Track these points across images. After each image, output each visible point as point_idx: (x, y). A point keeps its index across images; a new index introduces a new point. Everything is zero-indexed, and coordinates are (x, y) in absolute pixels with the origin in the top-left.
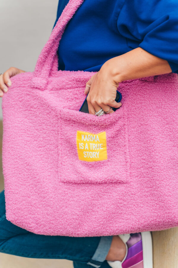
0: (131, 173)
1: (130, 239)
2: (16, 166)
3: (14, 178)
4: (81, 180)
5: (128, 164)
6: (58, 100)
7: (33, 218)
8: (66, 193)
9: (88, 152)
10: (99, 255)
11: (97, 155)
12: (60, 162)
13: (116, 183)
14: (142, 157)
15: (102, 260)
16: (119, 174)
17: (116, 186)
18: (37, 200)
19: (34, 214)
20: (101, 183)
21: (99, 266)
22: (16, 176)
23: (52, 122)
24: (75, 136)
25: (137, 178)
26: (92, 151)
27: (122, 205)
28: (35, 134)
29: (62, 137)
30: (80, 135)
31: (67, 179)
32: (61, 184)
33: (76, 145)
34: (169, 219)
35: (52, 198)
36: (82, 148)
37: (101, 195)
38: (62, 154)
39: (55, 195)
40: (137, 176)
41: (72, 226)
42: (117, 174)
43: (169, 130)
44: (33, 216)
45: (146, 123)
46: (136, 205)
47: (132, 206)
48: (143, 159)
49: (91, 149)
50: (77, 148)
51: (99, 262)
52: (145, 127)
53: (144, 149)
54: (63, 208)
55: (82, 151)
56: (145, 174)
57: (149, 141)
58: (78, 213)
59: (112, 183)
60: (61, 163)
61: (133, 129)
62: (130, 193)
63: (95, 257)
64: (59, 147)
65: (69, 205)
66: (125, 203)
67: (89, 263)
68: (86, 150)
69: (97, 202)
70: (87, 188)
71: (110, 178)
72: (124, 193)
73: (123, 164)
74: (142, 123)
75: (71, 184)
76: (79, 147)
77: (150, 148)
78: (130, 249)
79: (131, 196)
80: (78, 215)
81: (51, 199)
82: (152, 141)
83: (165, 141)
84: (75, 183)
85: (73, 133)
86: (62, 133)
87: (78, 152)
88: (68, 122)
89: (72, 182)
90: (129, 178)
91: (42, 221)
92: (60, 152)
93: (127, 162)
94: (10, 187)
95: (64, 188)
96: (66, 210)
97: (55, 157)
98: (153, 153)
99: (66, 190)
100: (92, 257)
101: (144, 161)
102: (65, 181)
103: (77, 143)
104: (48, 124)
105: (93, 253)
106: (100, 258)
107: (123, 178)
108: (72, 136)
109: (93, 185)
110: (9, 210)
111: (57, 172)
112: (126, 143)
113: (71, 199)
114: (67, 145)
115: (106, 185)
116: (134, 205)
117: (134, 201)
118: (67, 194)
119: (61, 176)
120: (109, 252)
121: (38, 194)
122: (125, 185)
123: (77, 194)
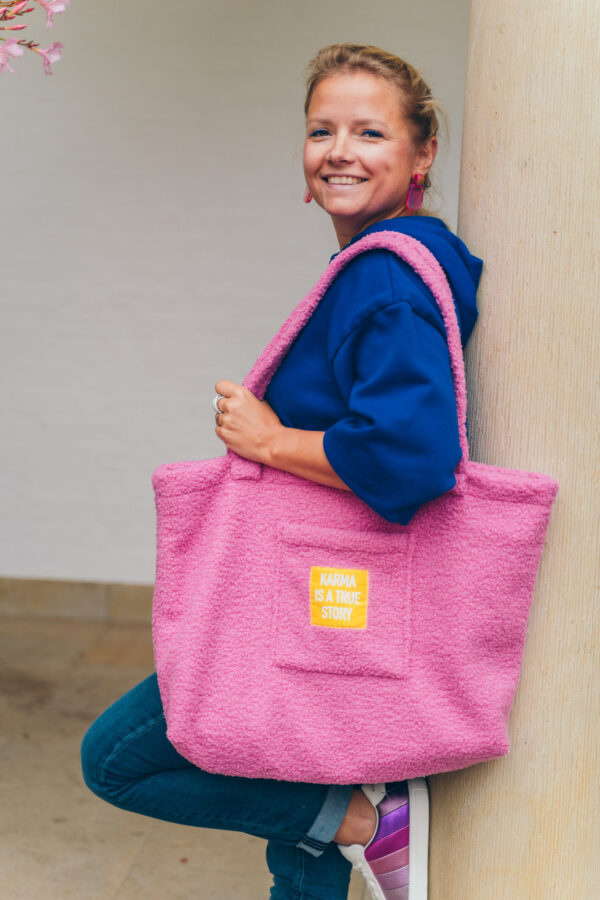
0: (411, 660)
1: (384, 800)
2: (194, 636)
3: (188, 660)
4: (314, 665)
5: (407, 644)
6: (282, 505)
7: (217, 737)
8: (285, 687)
9: (330, 608)
10: (322, 829)
11: (346, 615)
12: (275, 627)
13: (381, 677)
14: (434, 634)
15: (326, 838)
16: (390, 660)
17: (381, 683)
18: (226, 701)
20: (351, 673)
21: (321, 853)
22: (194, 655)
23: (266, 549)
24: (308, 576)
25: (422, 671)
26: (340, 605)
27: (391, 720)
29: (283, 579)
31: (287, 660)
32: (274, 669)
33: (308, 593)
34: (484, 748)
35: (256, 696)
36: (321, 600)
37: (349, 699)
38: (279, 611)
39: (262, 691)
40: (423, 668)
41: (293, 753)
42: (386, 660)
43: (489, 588)
44: (217, 733)
45: (447, 573)
46: (420, 723)
47: (412, 723)
48: (434, 637)
49: (338, 601)
50: (310, 600)
51: (321, 842)
52: (444, 578)
53: (439, 618)
54: (278, 716)
55: (319, 605)
56: (437, 666)
57: (448, 607)
58: (307, 730)
59: (373, 676)
60: (277, 629)
61: (421, 580)
62: (408, 700)
63: (314, 832)
64: (275, 598)
65: (289, 711)
66: (398, 717)
67: (302, 845)
68: (328, 604)
69: (341, 711)
70: (324, 682)
71: (370, 666)
72: (396, 697)
73: (398, 642)
74: (441, 571)
75: (293, 672)
76: (314, 598)
77: (450, 619)
78: (384, 819)
79: (411, 704)
80: (305, 733)
81: (256, 699)
82: (454, 606)
83: (479, 608)
84: (302, 671)
85: (304, 570)
86: (282, 570)
87: (312, 607)
88: (295, 549)
89: (296, 668)
90: (408, 669)
91: (236, 743)
92: (275, 607)
93: (405, 639)
94: (181, 677)
95: (281, 678)
96: (283, 720)
97: (266, 618)
98: (456, 629)
99: (284, 682)
100: (307, 830)
101: (437, 642)
102: (283, 665)
103: (310, 590)
104: (258, 553)
105: (311, 822)
106: (323, 833)
107: (397, 670)
108: (302, 577)
109: (335, 678)
110: (174, 723)
111: (268, 646)
112: (407, 603)
113: (294, 700)
114: (290, 594)
115: (361, 679)
116: (417, 723)
117: (414, 715)
118: (287, 689)
119: (275, 653)
120: (343, 822)
121: (230, 689)
122: (399, 683)
123: (305, 692)
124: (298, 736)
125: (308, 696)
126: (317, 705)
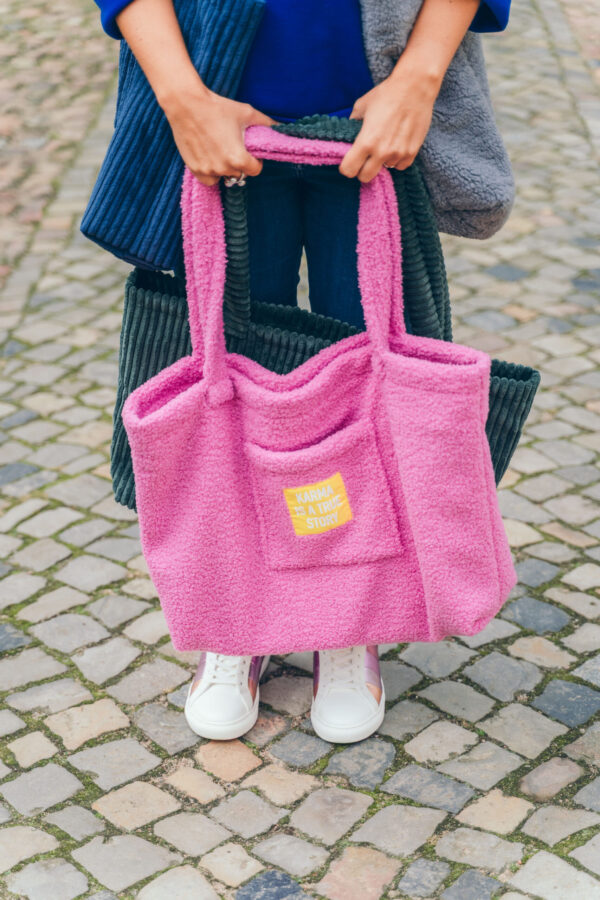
8: (283, 588)
11: (333, 519)
12: (264, 537)
16: (381, 544)
19: (228, 635)
20: (345, 563)
27: (393, 593)
28: (221, 500)
30: (293, 497)
31: (283, 564)
32: (270, 575)
35: (258, 601)
37: (349, 587)
38: (265, 521)
39: (263, 594)
42: (377, 545)
46: (421, 590)
54: (282, 615)
58: (313, 623)
62: (405, 572)
64: (258, 511)
65: (292, 609)
69: (343, 599)
70: (322, 574)
71: (363, 556)
75: (291, 572)
79: (410, 575)
80: (312, 626)
84: (299, 569)
89: (293, 568)
91: (245, 647)
92: (261, 518)
95: (278, 579)
96: (288, 618)
97: (253, 527)
99: (282, 582)
102: (278, 569)
109: (333, 568)
111: (261, 552)
113: (295, 598)
118: (286, 589)
119: (269, 560)
123: (306, 587)
124: (306, 631)
125: (309, 590)
126: (319, 597)
